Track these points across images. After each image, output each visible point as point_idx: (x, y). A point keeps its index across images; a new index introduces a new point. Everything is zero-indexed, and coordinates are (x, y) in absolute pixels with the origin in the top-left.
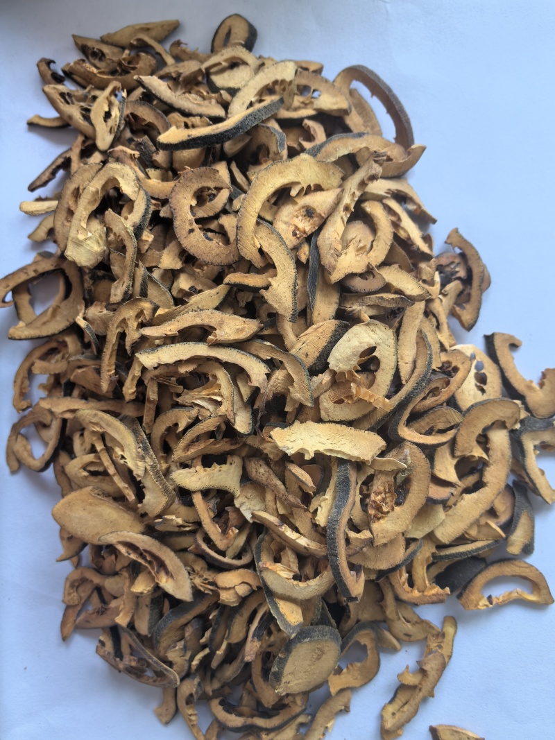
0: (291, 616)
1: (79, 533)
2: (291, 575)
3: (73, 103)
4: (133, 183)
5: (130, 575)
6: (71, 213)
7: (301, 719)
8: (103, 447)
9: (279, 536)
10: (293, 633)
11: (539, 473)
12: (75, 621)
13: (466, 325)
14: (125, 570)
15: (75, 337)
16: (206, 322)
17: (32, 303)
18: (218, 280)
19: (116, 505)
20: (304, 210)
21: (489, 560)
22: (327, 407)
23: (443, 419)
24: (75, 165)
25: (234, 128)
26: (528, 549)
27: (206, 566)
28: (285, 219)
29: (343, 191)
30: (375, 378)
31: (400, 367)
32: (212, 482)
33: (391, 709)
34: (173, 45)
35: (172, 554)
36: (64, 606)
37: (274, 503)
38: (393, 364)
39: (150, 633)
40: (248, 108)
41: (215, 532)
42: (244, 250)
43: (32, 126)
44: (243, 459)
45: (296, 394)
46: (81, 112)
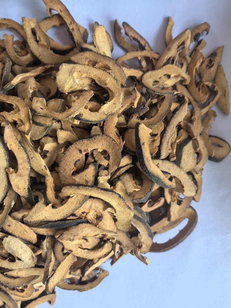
3: (178, 51)
4: (110, 111)
6: (94, 64)
17: (54, 27)
20: (100, 215)
24: (139, 54)
25: (149, 172)
28: (93, 206)
29: (115, 232)
31: (13, 271)
34: (214, 112)
43: (167, 20)
46: (172, 57)
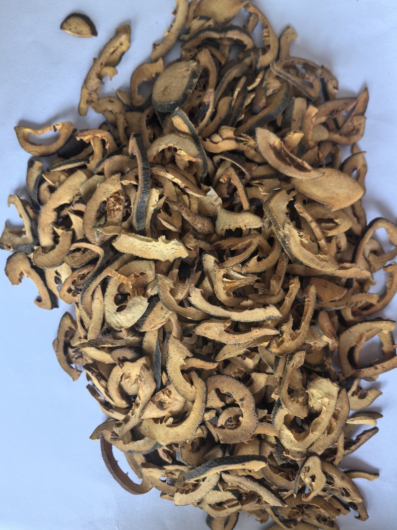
0: (180, 121)
1: (342, 177)
2: (178, 152)
3: (340, 488)
4: (284, 436)
5: (307, 143)
6: (335, 416)
7: (186, 37)
8: (320, 242)
9: (187, 179)
10: (177, 111)
11: (22, 215)
12: (357, 104)
13: (68, 316)
14: (311, 147)
15: (346, 319)
16: (231, 336)
17: (381, 345)
18: (227, 362)
19: (313, 198)
20: (165, 407)
21: (56, 156)
22: (150, 271)
23: (76, 259)
24: (341, 444)
25: (211, 467)
26: (31, 163)
27: (246, 154)
28: (176, 402)
29: (140, 417)
30: (118, 290)
31: (102, 296)
32: (235, 217)
33: (124, 48)
34: (266, 521)
35: (270, 162)
36: (366, 114)
37: (191, 202)
38: (106, 299)
39: (293, 100)
40: (206, 478)
41: (235, 181)
42: (202, 386)
43: (375, 473)
44: (215, 232)
45: (168, 282)
46: (334, 482)
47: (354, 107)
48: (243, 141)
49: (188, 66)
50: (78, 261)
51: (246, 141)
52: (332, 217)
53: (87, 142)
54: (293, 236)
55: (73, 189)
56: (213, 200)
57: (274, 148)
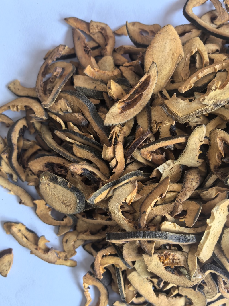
1: (155, 45)
2: (127, 201)
7: (15, 177)
12: (78, 28)
23: (210, 290)
27: (126, 135)
33: (23, 229)
36: (88, 21)
39: (77, 87)
47: (82, 31)
48: (116, 138)
49: (45, 184)
50: (213, 289)
51: (116, 134)
52: (189, 56)
53: (105, 270)
54: (215, 96)
55: (142, 282)
56: (168, 169)
57: (124, 109)
